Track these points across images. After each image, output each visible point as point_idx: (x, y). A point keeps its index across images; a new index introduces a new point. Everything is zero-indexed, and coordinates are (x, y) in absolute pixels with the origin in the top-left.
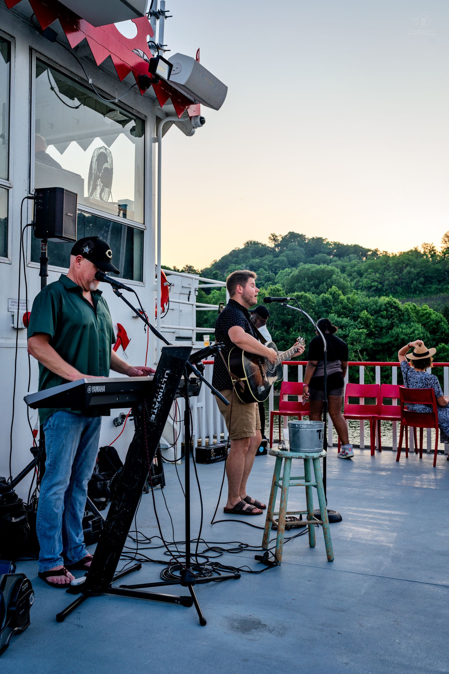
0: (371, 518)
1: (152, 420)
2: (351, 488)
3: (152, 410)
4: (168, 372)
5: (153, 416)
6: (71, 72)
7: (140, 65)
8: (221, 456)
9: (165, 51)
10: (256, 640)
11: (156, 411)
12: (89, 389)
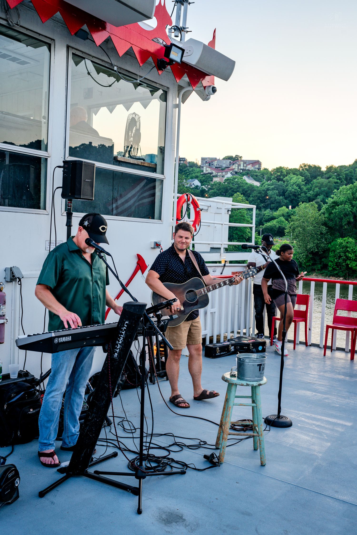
0: (317, 426)
1: (115, 357)
2: (316, 394)
3: (115, 350)
4: (127, 322)
5: (116, 354)
6: (103, 61)
7: (159, 51)
8: (225, 353)
9: (187, 32)
10: (172, 533)
11: (118, 351)
12: (56, 341)
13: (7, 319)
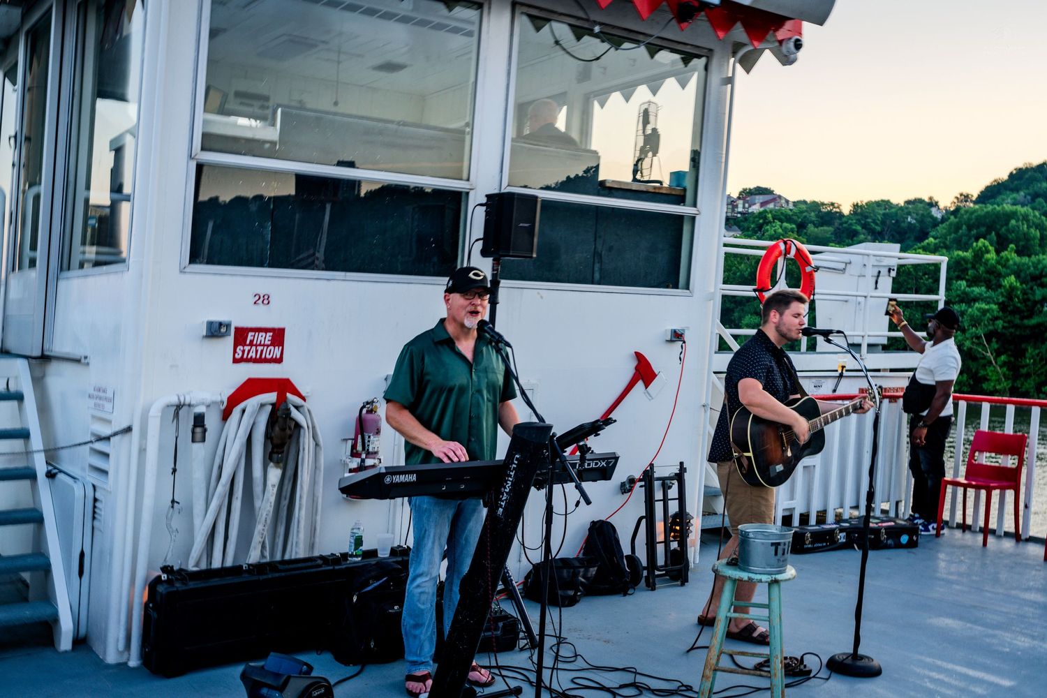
0: (934, 681)
1: (499, 514)
2: (974, 626)
3: (499, 502)
4: (518, 456)
5: (501, 510)
11: (503, 504)
12: (388, 480)
13: (380, 460)
